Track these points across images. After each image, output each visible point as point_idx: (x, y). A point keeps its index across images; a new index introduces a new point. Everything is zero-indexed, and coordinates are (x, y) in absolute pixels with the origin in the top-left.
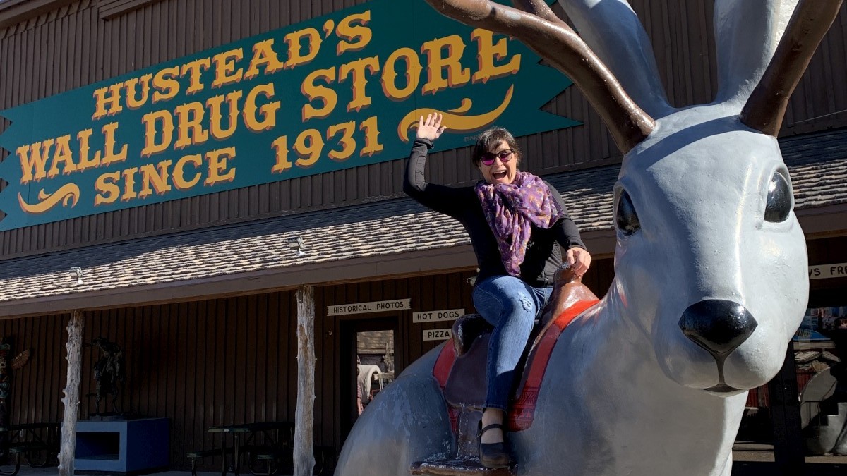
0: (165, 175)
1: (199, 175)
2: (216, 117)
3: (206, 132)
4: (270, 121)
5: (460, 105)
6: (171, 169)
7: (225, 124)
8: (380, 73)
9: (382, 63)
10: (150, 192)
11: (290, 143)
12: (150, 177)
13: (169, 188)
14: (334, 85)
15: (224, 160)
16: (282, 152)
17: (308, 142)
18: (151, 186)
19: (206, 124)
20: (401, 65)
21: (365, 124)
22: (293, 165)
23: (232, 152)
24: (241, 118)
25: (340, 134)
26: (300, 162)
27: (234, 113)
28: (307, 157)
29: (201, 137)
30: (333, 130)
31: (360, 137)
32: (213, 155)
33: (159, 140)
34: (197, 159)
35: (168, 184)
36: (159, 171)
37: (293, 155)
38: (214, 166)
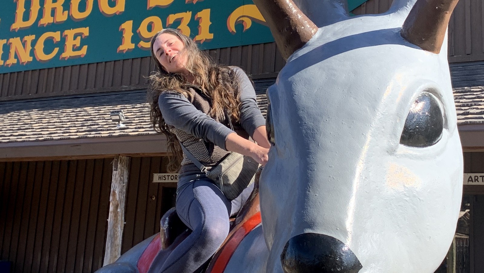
0: (29, 48)
1: (56, 50)
3: (66, 12)
4: (120, 7)
6: (34, 43)
7: (82, 7)
10: (15, 61)
11: (135, 28)
12: (16, 48)
13: (31, 59)
15: (79, 38)
16: (128, 35)
17: (150, 27)
18: (16, 56)
19: (67, 6)
21: (199, 14)
22: (136, 46)
23: (86, 31)
24: (96, 3)
25: (178, 22)
26: (142, 44)
28: (148, 40)
29: (61, 17)
30: (172, 18)
31: (194, 26)
32: (70, 33)
33: (26, 17)
34: (57, 36)
35: (30, 56)
36: (24, 44)
37: (136, 38)
38: (70, 43)
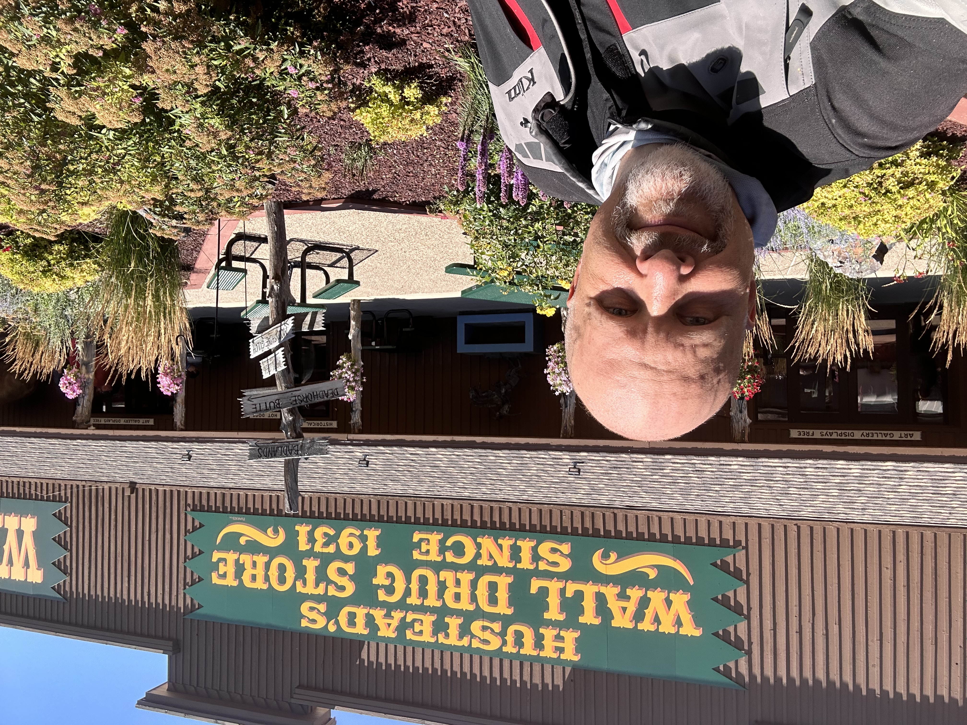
0: (483, 552)
1: (449, 543)
2: (432, 588)
3: (442, 579)
4: (382, 570)
5: (247, 541)
6: (478, 556)
7: (423, 580)
8: (296, 579)
9: (294, 585)
11: (365, 548)
12: (502, 555)
13: (479, 540)
14: (329, 582)
15: (423, 550)
16: (372, 543)
17: (351, 546)
18: (500, 547)
19: (442, 587)
20: (282, 580)
21: (308, 547)
22: (363, 532)
23: (416, 555)
24: (408, 580)
25: (326, 544)
26: (358, 533)
27: (414, 586)
28: (351, 535)
29: (447, 576)
30: (331, 549)
31: (312, 540)
32: (434, 557)
33: (493, 587)
34: (450, 557)
35: (480, 544)
37: (363, 539)
38: (434, 547)
